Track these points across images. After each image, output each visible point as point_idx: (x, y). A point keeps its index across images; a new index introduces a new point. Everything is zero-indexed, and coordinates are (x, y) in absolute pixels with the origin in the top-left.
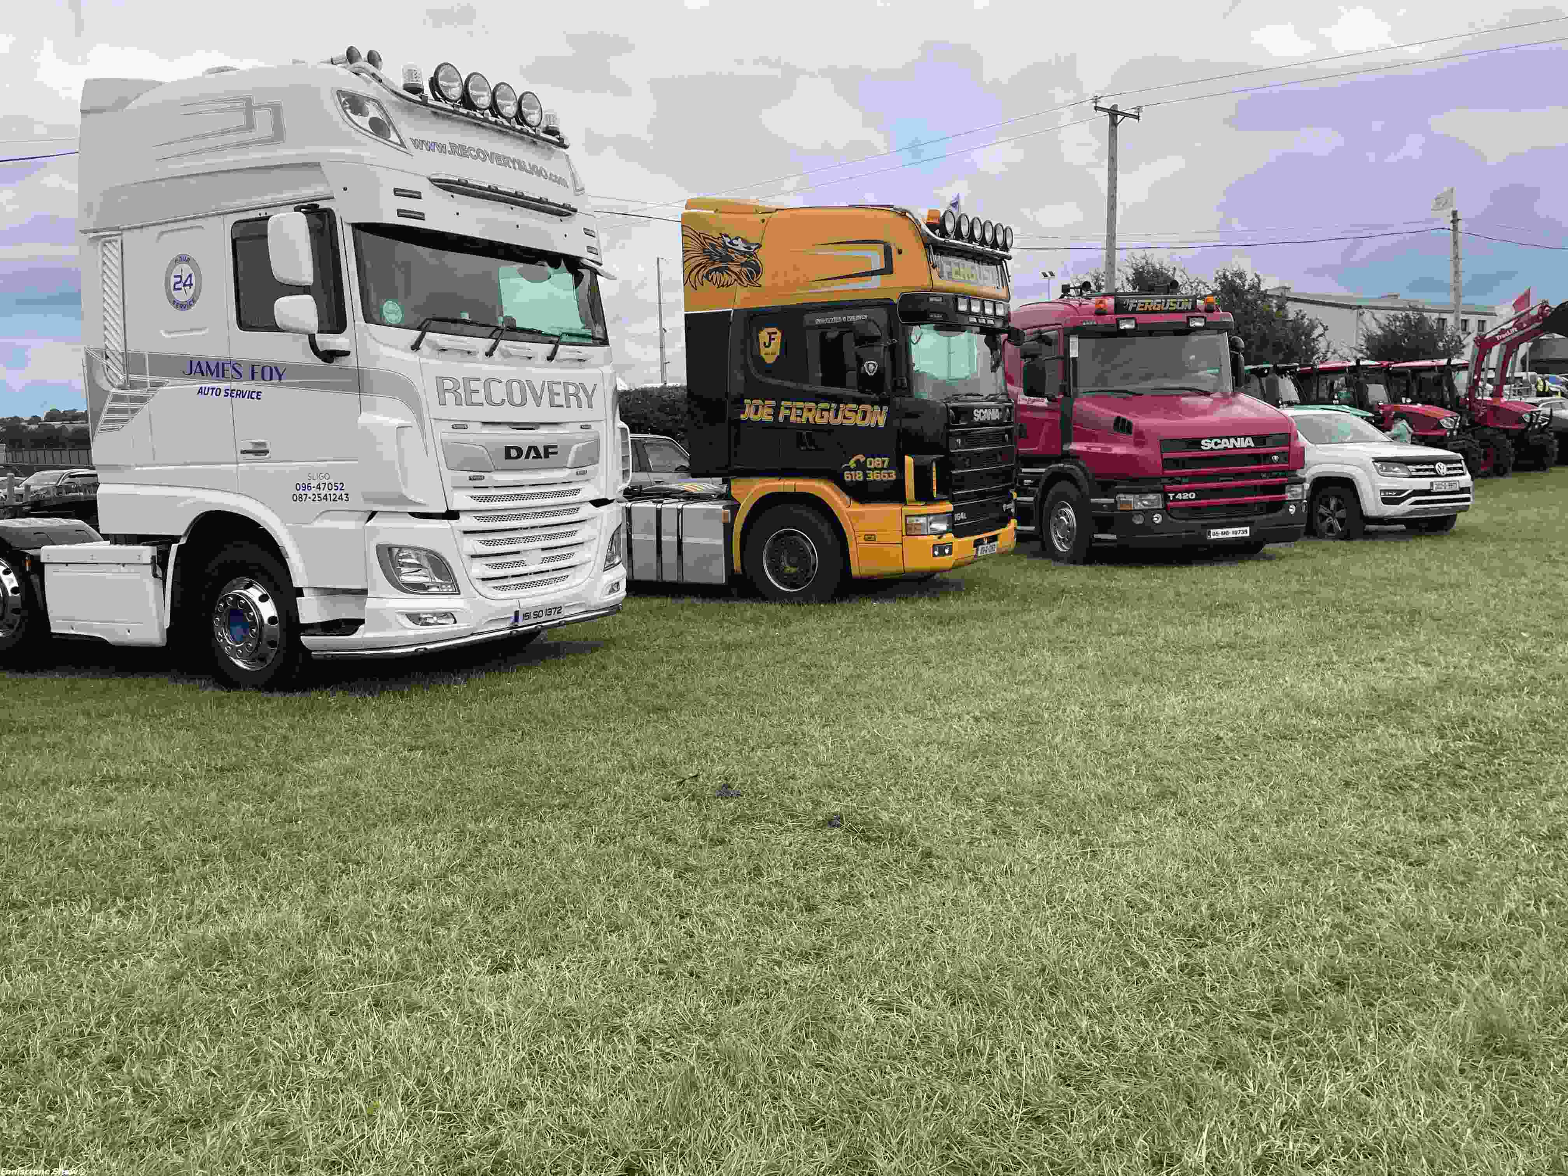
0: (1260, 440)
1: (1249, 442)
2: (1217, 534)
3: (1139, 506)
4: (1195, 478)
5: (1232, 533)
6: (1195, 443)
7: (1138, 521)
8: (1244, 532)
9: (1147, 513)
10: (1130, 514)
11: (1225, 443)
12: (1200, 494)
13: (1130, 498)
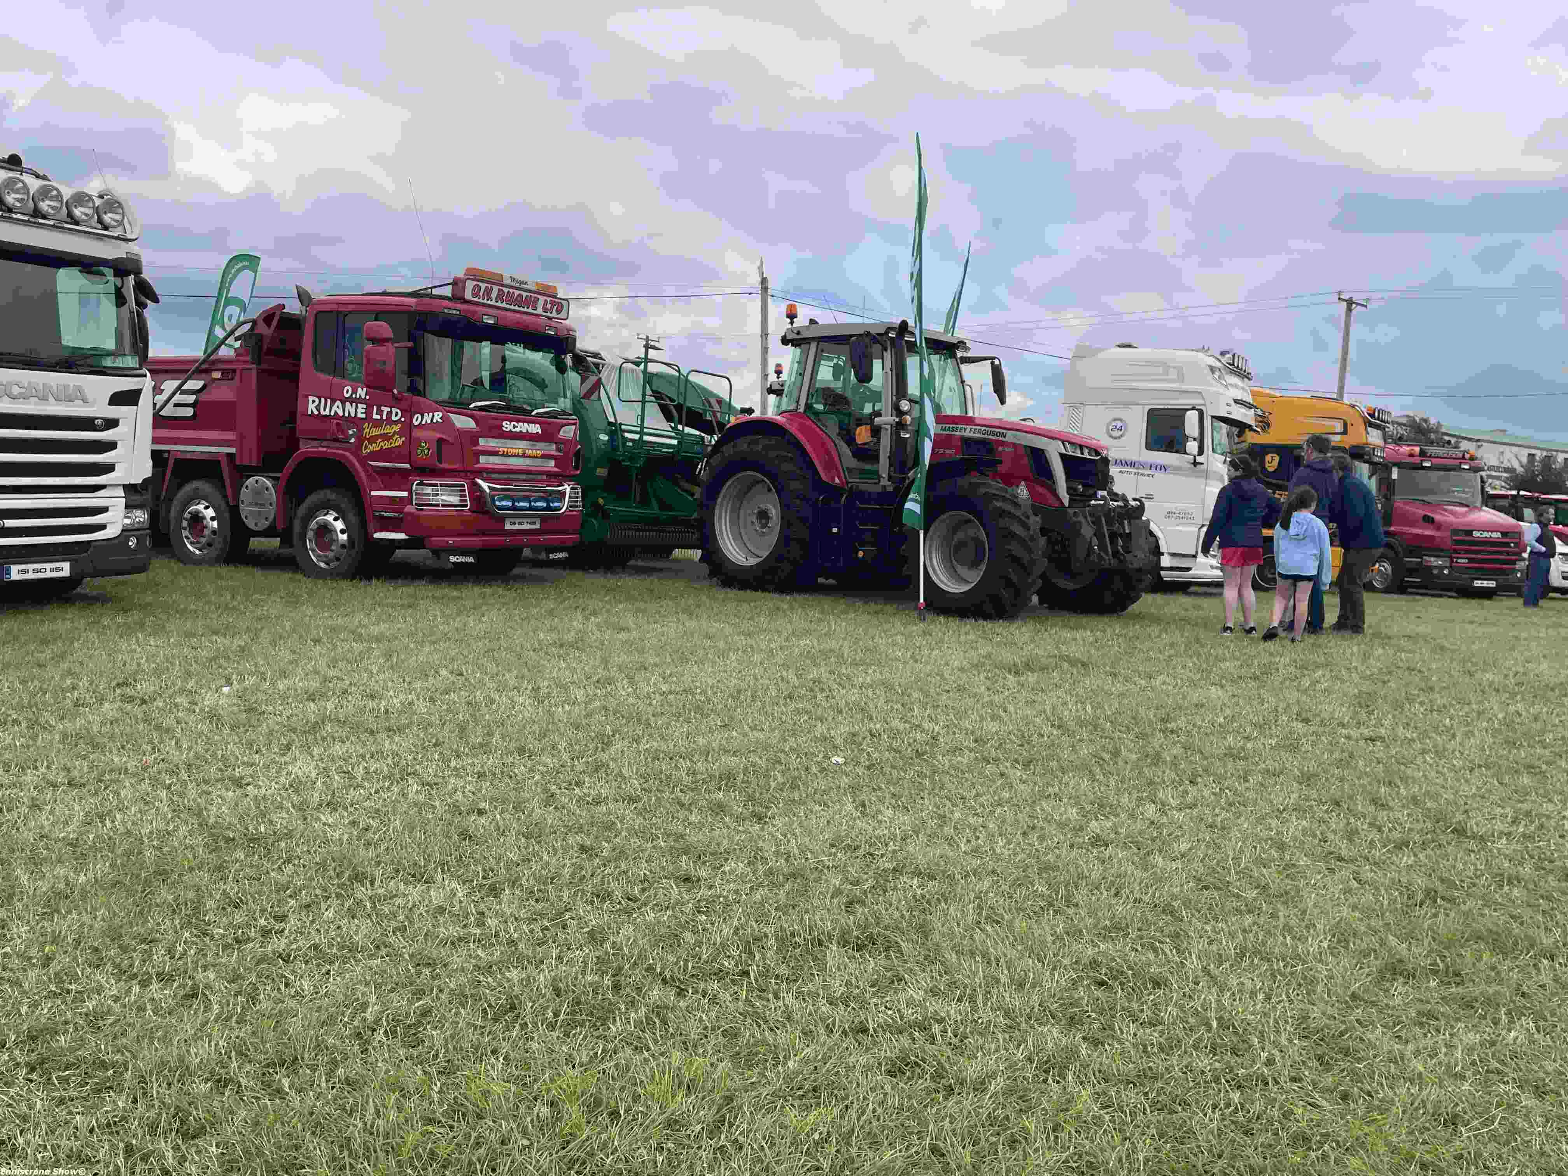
0: (1504, 534)
1: (1499, 535)
2: (1478, 583)
3: (1435, 564)
4: (1467, 552)
5: (1485, 584)
6: (1469, 533)
7: (1435, 572)
8: (1492, 584)
9: (1441, 568)
10: (1430, 568)
11: (1485, 534)
12: (1471, 560)
13: (1432, 559)
